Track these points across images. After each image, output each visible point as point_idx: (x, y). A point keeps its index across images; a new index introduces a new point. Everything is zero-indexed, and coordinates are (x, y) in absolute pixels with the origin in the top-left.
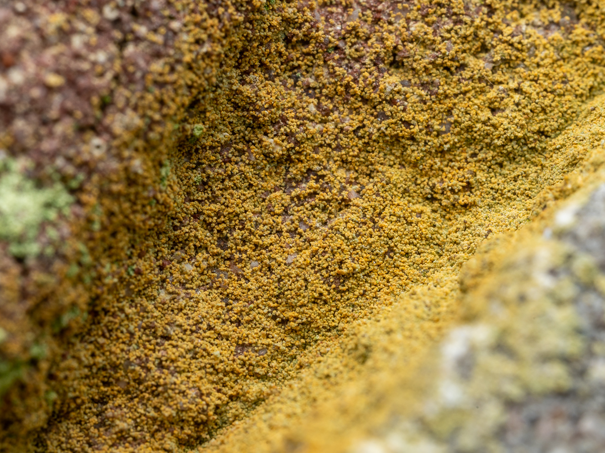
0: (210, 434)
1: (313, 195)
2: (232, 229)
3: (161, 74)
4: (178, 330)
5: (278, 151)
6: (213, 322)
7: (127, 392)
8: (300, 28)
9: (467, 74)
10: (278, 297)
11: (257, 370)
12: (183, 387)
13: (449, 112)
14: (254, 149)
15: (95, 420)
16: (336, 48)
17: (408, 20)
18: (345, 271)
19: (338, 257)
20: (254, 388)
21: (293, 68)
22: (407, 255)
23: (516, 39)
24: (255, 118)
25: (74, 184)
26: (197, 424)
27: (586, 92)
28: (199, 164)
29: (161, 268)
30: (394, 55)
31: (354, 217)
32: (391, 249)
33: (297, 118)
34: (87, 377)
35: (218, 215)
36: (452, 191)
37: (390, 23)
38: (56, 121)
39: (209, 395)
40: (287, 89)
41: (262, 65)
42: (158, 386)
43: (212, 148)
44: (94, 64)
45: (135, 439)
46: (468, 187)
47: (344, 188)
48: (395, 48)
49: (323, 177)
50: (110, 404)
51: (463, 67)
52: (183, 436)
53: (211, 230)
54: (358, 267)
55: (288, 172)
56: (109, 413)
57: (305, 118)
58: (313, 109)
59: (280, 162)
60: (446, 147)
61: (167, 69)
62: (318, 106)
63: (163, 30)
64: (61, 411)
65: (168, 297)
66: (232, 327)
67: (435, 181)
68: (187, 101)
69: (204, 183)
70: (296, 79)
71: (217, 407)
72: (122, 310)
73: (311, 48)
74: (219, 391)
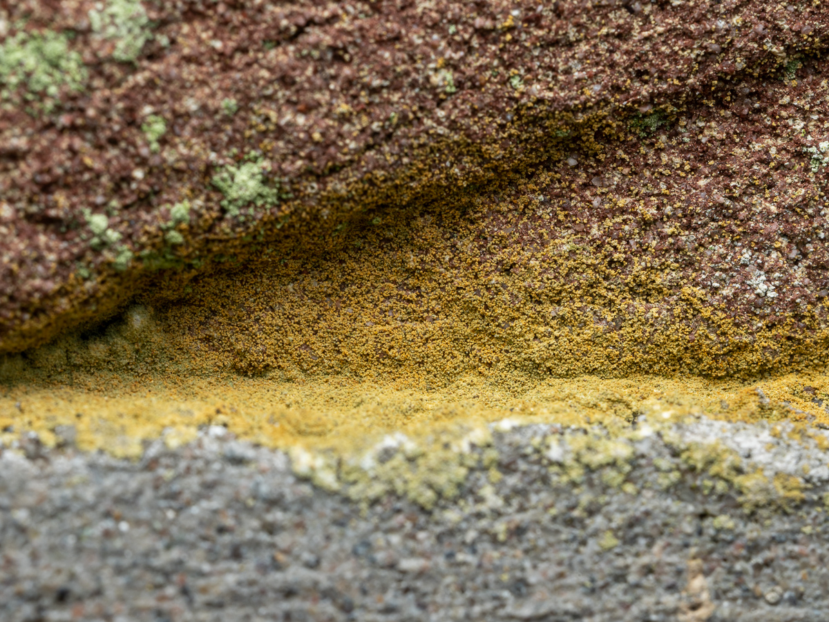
0: (253, 375)
1: (409, 301)
2: (353, 283)
3: (377, 178)
4: (281, 310)
5: (411, 265)
6: (303, 321)
7: (230, 319)
8: (475, 213)
9: (539, 308)
10: (347, 337)
11: (304, 364)
12: (259, 341)
13: (513, 319)
14: (399, 253)
15: (203, 319)
16: (485, 239)
17: (533, 256)
18: (390, 353)
19: (393, 343)
20: (295, 372)
21: (455, 229)
22: (429, 372)
23: (579, 312)
24: (413, 239)
25: (284, 196)
26: (250, 365)
27: (591, 369)
28: (364, 237)
29: (301, 273)
30: (511, 267)
31: (419, 330)
32: (422, 362)
33: (434, 256)
34: (216, 295)
35: (353, 270)
36: (480, 360)
37: (523, 249)
38: (301, 158)
39: (268, 356)
40: (443, 237)
41: (440, 214)
42: (247, 329)
43: (378, 234)
44: (346, 145)
45: (213, 346)
46: (490, 365)
47: (427, 311)
48: (515, 264)
49: (422, 296)
50: (217, 318)
51: (540, 303)
52: (239, 365)
53: (343, 275)
54: (398, 357)
55: (407, 279)
56: (212, 322)
57: (438, 259)
58: (447, 258)
59: (407, 271)
60: (496, 335)
61: (382, 178)
62: (451, 260)
63: (396, 157)
64: (189, 300)
65: (292, 290)
66: (311, 333)
67: (477, 347)
68: (380, 202)
69: (359, 249)
70: (452, 237)
71: (268, 365)
72: (261, 277)
73: (471, 227)
74: (276, 358)
